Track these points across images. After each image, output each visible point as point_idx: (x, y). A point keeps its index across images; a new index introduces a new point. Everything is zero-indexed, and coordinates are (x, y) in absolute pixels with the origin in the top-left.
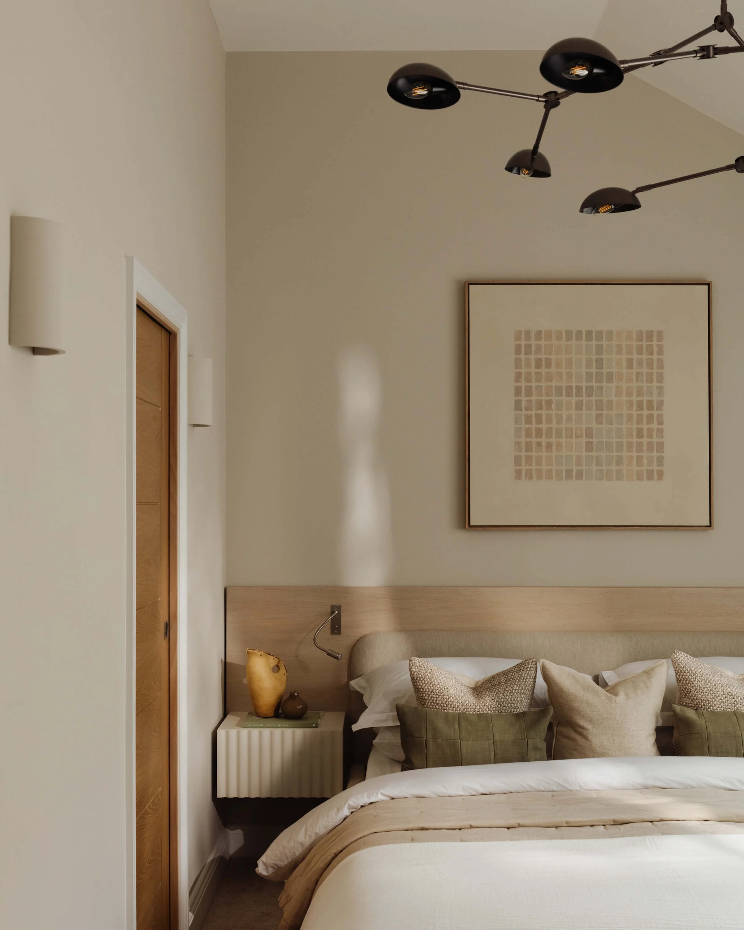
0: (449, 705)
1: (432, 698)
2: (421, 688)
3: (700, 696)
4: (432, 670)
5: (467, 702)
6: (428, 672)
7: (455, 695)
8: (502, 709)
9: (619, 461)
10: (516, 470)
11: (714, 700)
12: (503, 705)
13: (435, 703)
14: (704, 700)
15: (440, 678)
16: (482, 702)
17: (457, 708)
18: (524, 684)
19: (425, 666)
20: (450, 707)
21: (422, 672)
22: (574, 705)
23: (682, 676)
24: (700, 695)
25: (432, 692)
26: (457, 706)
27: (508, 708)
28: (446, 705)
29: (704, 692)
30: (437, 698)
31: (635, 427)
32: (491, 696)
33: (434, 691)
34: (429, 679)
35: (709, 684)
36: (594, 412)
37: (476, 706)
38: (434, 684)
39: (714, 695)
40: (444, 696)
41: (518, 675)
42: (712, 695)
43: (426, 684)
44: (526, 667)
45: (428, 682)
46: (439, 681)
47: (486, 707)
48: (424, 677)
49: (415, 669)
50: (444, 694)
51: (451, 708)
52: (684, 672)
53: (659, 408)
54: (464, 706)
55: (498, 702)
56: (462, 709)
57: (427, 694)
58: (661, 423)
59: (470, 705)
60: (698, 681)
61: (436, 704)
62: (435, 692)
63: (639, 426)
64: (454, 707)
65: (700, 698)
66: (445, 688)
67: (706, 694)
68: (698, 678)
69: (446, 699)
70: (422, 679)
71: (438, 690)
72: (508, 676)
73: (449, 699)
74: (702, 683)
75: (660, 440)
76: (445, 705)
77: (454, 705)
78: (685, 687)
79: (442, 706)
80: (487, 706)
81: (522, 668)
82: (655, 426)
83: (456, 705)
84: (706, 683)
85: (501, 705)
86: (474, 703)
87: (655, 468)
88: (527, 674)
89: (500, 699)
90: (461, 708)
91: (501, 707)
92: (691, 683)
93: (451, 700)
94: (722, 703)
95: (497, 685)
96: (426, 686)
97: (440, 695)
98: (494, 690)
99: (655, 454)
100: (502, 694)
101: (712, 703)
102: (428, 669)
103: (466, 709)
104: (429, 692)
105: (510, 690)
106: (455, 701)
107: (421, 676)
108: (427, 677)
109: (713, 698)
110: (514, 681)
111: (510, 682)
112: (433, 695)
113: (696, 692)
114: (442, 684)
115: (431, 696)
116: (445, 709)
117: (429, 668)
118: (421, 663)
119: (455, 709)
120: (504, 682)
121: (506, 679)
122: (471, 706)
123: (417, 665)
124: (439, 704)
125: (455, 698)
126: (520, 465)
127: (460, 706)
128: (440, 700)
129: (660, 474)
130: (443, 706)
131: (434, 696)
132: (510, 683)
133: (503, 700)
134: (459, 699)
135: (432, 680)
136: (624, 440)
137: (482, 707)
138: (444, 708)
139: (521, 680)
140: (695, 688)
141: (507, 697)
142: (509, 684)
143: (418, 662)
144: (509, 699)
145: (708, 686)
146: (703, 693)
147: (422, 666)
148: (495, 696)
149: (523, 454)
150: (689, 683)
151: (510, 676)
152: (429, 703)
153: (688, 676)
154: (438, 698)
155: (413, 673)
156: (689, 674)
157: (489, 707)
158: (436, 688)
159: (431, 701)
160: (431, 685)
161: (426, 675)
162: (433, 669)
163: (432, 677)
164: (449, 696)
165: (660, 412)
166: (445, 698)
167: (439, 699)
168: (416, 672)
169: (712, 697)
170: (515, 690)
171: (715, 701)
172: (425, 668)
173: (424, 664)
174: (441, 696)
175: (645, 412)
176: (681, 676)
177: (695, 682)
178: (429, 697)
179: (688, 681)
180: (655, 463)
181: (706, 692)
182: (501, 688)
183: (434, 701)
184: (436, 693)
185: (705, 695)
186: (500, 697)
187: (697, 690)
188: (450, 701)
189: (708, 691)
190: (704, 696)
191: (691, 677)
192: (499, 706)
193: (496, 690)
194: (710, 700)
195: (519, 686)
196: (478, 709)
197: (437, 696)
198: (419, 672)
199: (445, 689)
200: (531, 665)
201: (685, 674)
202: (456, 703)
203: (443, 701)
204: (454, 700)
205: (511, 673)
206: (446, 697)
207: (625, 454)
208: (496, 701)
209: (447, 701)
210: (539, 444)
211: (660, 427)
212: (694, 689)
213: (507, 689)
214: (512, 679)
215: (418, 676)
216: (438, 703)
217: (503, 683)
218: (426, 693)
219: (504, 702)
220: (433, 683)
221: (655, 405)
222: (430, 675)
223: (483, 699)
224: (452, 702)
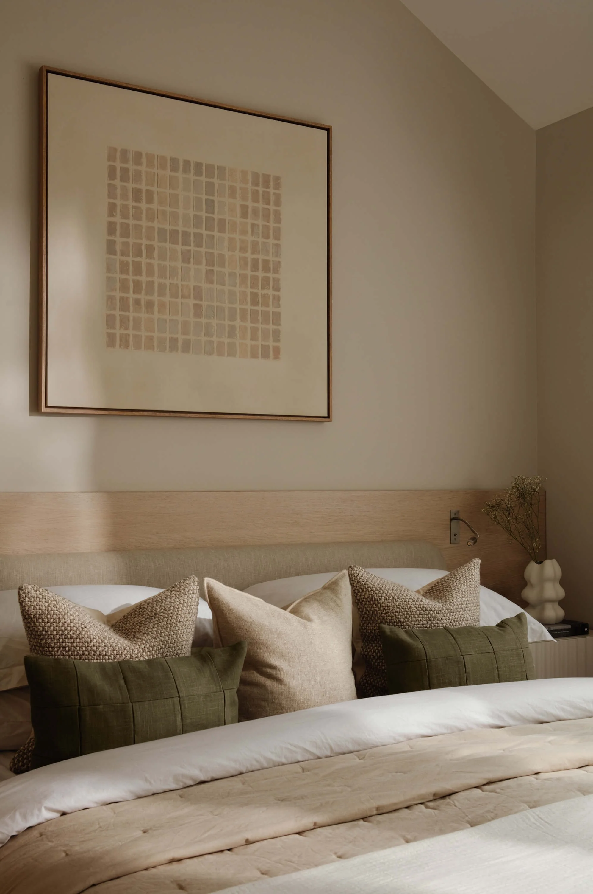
0: (93, 652)
1: (64, 644)
2: (43, 631)
3: (390, 618)
4: (56, 601)
5: (119, 645)
6: (53, 605)
7: (99, 637)
8: (167, 652)
9: (232, 333)
10: (107, 333)
11: (406, 620)
12: (168, 645)
13: (69, 651)
14: (394, 622)
15: (72, 613)
16: (141, 644)
17: (106, 655)
18: (189, 613)
19: (45, 596)
20: (94, 655)
21: (42, 606)
22: (261, 637)
23: (364, 595)
24: (389, 616)
25: (62, 635)
26: (104, 653)
27: (173, 648)
28: (87, 652)
29: (394, 611)
30: (71, 643)
31: (249, 290)
32: (150, 633)
33: (66, 632)
34: (55, 616)
35: (398, 600)
36: (203, 267)
37: (132, 650)
38: (65, 622)
39: (406, 613)
40: (83, 639)
41: (180, 600)
42: (404, 615)
43: (51, 623)
44: (187, 589)
45: (54, 619)
46: (72, 617)
47: (147, 650)
48: (46, 612)
49: (31, 602)
50: (83, 636)
51: (95, 657)
52: (366, 591)
53: (276, 270)
54: (115, 652)
55: (161, 641)
56: (113, 656)
57: (54, 639)
58: (277, 289)
59: (125, 649)
60: (385, 599)
61: (70, 653)
62: (68, 634)
63: (255, 291)
64: (100, 655)
65: (389, 620)
66: (83, 626)
67: (397, 614)
68: (384, 595)
69: (86, 644)
70: (43, 617)
71: (72, 631)
72: (166, 603)
73: (91, 642)
74: (390, 601)
75: (277, 310)
76: (85, 652)
77: (100, 651)
78: (369, 609)
79: (81, 654)
80: (147, 648)
81: (182, 591)
82: (271, 292)
83: (103, 651)
84: (394, 600)
85: (166, 646)
86: (129, 645)
87: (271, 343)
88: (190, 599)
89: (163, 637)
90: (111, 655)
91: (165, 648)
92: (376, 602)
93: (95, 644)
94: (417, 622)
95: (153, 618)
96: (51, 626)
97: (76, 638)
98: (151, 624)
99: (271, 327)
100: (164, 629)
101: (405, 624)
102: (51, 601)
103: (118, 656)
104: (58, 636)
105: (174, 623)
106: (100, 645)
107: (42, 612)
108: (52, 612)
109: (406, 618)
110: (176, 610)
111: (171, 611)
112: (65, 638)
113: (384, 614)
114: (77, 621)
115: (61, 640)
116: (86, 659)
117: (52, 599)
118: (38, 593)
119: (101, 657)
120: (162, 612)
121: (164, 608)
122: (126, 651)
123: (33, 595)
124: (76, 652)
125: (100, 641)
126: (114, 328)
127: (110, 652)
128: (77, 646)
129: (277, 352)
130: (83, 655)
131: (66, 640)
132: (171, 613)
133: (167, 638)
134: (106, 642)
135: (61, 617)
136: (238, 306)
137: (142, 651)
138: (84, 657)
139: (185, 608)
140: (382, 608)
141: (172, 633)
142: (171, 615)
143: (33, 591)
144: (175, 636)
145: (397, 604)
146: (393, 613)
147: (41, 597)
148: (155, 633)
149: (117, 313)
150: (373, 604)
151: (168, 603)
152: (57, 651)
153: (372, 594)
154: (74, 642)
155: (27, 608)
156: (372, 592)
157: (151, 649)
158: (69, 628)
159: (61, 648)
160: (61, 624)
161: (50, 609)
162: (58, 601)
163: (59, 612)
164: (90, 638)
165: (276, 276)
166: (85, 642)
167: (75, 645)
168: (33, 607)
169: (404, 617)
170: (180, 622)
171: (408, 621)
172: (45, 599)
173: (44, 594)
174: (78, 640)
175: (261, 274)
176: (362, 597)
177: (381, 602)
178: (57, 643)
179: (373, 601)
180: (271, 338)
181: (396, 612)
182: (161, 620)
183: (67, 649)
184: (69, 636)
185: (395, 615)
186: (163, 634)
187: (385, 611)
188: (94, 646)
189: (398, 610)
190: (394, 617)
191: (375, 595)
192: (164, 646)
193: (154, 625)
194: (402, 620)
195: (183, 616)
196: (135, 654)
197: (72, 640)
198: (37, 605)
199: (82, 628)
200: (194, 587)
201: (368, 592)
202: (103, 648)
203: (82, 646)
204: (99, 643)
205: (169, 600)
206: (87, 640)
207: (238, 323)
208: (158, 639)
209: (88, 646)
210: (137, 302)
211: (277, 293)
212: (381, 610)
213: (169, 622)
214: (172, 608)
215: (36, 612)
216: (74, 651)
217: (162, 614)
218: (52, 636)
219: (169, 641)
220: (64, 621)
221: (271, 266)
222: (55, 609)
223: (140, 638)
224: (96, 647)
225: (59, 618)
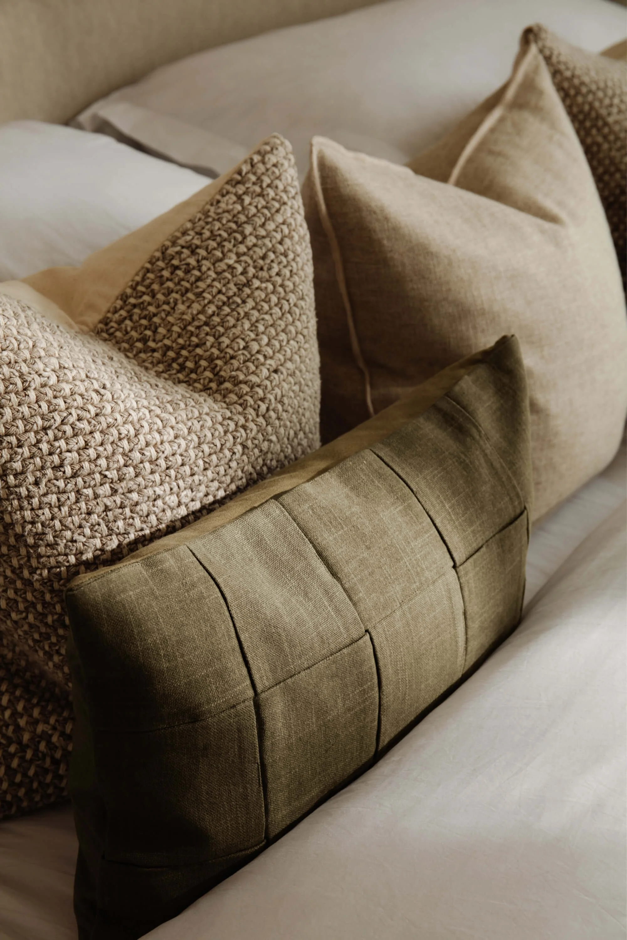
20: (152, 472)
25: (45, 429)
26: (179, 460)
28: (131, 469)
30: (78, 449)
33: (56, 417)
38: (44, 385)
40: (114, 431)
50: (110, 420)
51: (157, 477)
56: (201, 462)
62: (63, 423)
76: (125, 470)
79: (116, 478)
93: (149, 437)
103: (214, 457)
112: (56, 439)
116: (130, 491)
119: (172, 473)
128: (98, 456)
130: (121, 480)
131: (62, 443)
135: (25, 369)
138: (123, 484)
154: (87, 446)
160: (32, 395)
167: (92, 452)
174: (98, 436)
184: (68, 430)
188: (147, 445)
197: (81, 441)
202: (175, 447)
203: (114, 453)
209: (131, 451)
216: (91, 473)
220: (39, 380)
224: (155, 446)
225: (21, 376)
